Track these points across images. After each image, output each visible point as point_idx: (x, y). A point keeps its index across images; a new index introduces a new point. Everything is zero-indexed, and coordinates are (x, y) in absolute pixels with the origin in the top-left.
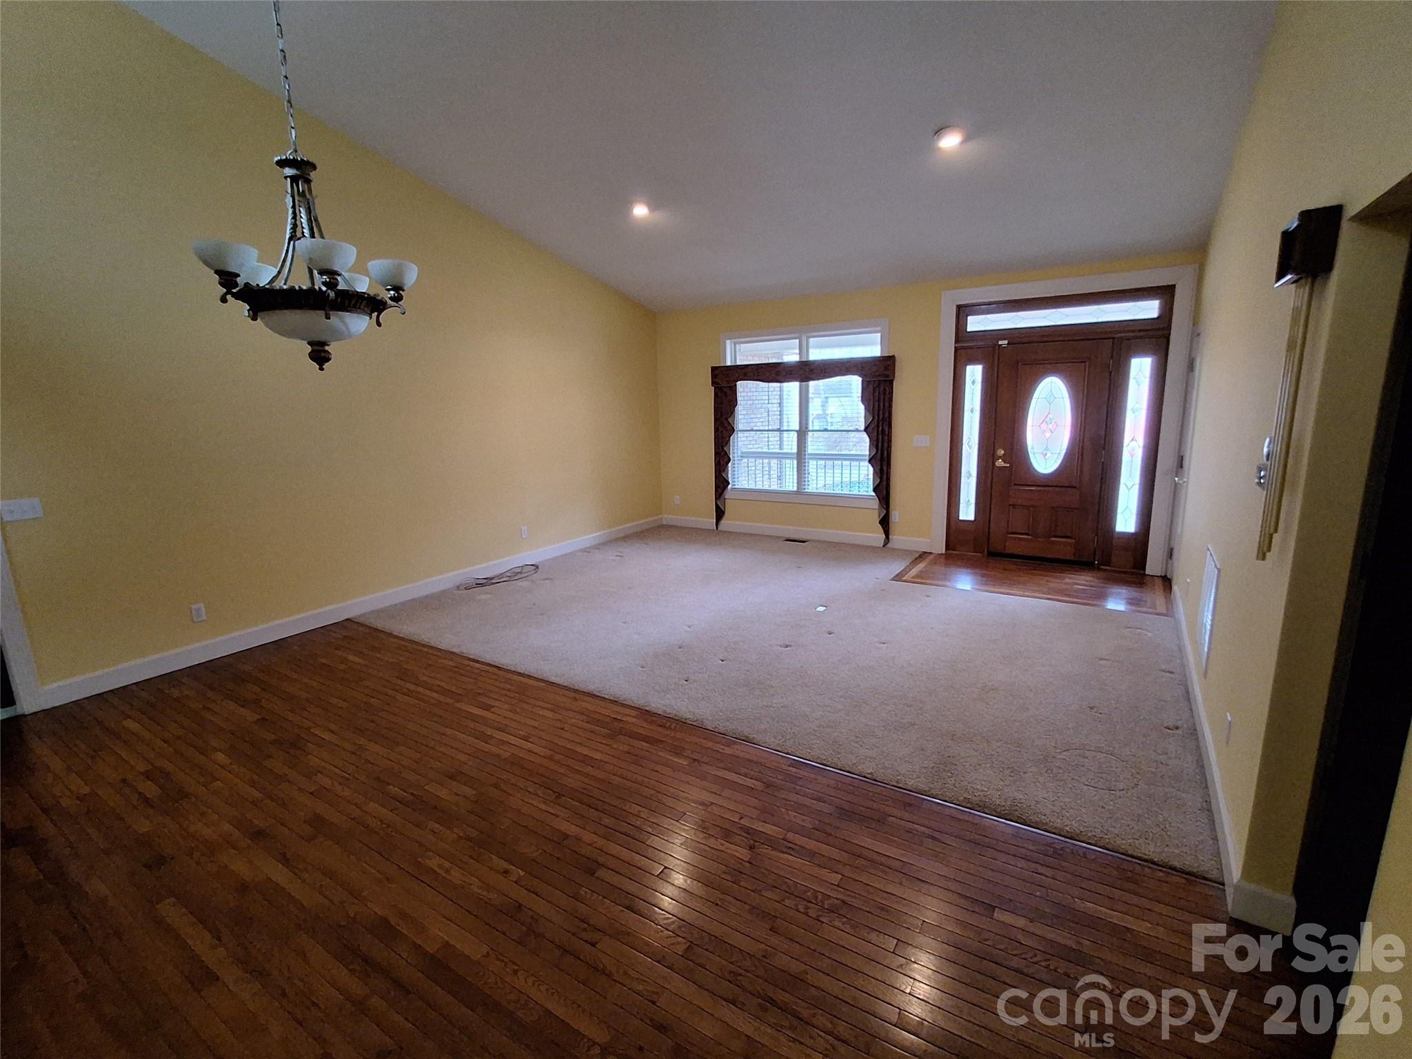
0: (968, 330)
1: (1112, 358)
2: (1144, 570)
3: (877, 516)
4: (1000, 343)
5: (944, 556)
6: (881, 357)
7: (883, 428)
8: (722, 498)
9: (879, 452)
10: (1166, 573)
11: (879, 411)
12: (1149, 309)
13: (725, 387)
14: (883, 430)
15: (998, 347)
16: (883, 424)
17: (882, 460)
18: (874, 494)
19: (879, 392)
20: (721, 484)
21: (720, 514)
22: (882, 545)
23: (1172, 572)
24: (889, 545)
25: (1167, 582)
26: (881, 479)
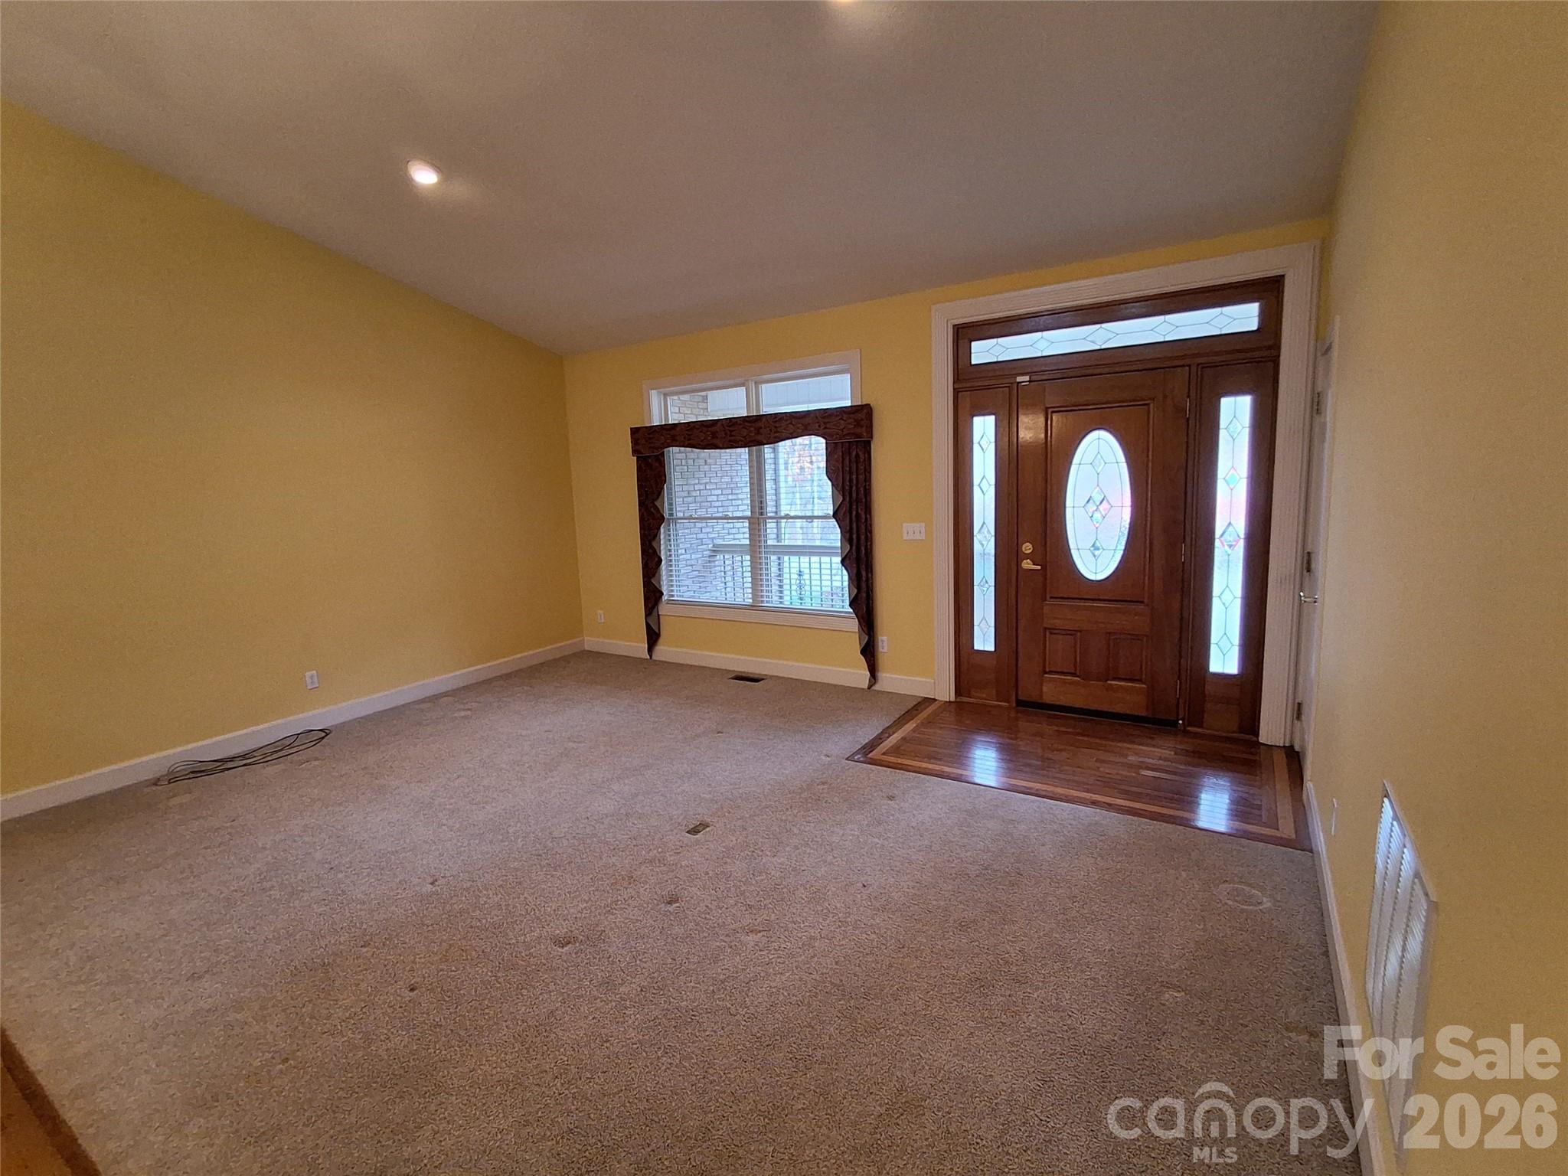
0: (973, 362)
1: (1189, 396)
2: (1257, 735)
3: (859, 646)
4: (1019, 379)
5: (953, 706)
6: (851, 406)
7: (857, 512)
8: (655, 613)
9: (854, 548)
10: (1292, 740)
11: (851, 487)
12: (1244, 317)
13: (650, 457)
14: (858, 516)
15: (1015, 385)
16: (857, 508)
17: (858, 560)
18: (851, 610)
19: (850, 461)
20: (653, 596)
21: (653, 637)
22: (866, 687)
23: (1303, 740)
24: (877, 687)
25: (1294, 758)
26: (859, 588)
